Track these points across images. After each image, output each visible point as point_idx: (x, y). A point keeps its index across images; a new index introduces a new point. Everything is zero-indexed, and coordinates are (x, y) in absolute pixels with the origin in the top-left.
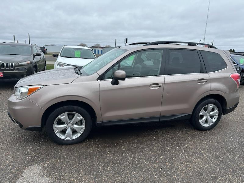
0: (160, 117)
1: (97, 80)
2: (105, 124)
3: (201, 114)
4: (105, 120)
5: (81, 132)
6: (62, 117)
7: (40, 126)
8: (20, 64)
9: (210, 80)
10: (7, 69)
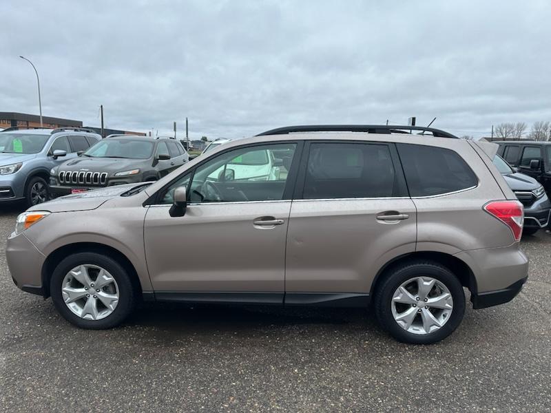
0: (285, 295)
1: (144, 205)
2: (159, 298)
3: (397, 298)
4: (158, 289)
5: (112, 307)
6: (76, 274)
7: (40, 287)
8: (118, 174)
9: (417, 216)
10: (87, 183)
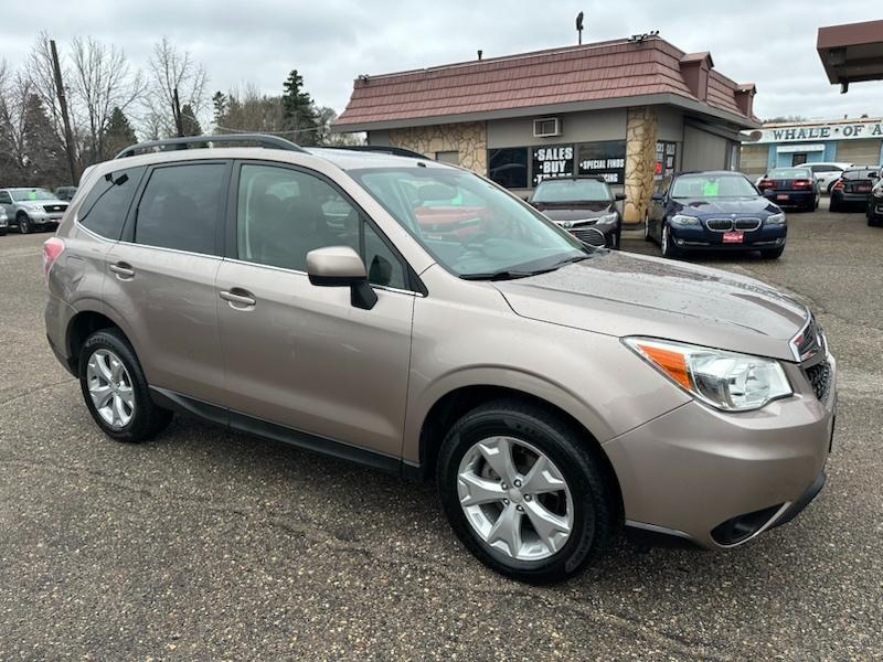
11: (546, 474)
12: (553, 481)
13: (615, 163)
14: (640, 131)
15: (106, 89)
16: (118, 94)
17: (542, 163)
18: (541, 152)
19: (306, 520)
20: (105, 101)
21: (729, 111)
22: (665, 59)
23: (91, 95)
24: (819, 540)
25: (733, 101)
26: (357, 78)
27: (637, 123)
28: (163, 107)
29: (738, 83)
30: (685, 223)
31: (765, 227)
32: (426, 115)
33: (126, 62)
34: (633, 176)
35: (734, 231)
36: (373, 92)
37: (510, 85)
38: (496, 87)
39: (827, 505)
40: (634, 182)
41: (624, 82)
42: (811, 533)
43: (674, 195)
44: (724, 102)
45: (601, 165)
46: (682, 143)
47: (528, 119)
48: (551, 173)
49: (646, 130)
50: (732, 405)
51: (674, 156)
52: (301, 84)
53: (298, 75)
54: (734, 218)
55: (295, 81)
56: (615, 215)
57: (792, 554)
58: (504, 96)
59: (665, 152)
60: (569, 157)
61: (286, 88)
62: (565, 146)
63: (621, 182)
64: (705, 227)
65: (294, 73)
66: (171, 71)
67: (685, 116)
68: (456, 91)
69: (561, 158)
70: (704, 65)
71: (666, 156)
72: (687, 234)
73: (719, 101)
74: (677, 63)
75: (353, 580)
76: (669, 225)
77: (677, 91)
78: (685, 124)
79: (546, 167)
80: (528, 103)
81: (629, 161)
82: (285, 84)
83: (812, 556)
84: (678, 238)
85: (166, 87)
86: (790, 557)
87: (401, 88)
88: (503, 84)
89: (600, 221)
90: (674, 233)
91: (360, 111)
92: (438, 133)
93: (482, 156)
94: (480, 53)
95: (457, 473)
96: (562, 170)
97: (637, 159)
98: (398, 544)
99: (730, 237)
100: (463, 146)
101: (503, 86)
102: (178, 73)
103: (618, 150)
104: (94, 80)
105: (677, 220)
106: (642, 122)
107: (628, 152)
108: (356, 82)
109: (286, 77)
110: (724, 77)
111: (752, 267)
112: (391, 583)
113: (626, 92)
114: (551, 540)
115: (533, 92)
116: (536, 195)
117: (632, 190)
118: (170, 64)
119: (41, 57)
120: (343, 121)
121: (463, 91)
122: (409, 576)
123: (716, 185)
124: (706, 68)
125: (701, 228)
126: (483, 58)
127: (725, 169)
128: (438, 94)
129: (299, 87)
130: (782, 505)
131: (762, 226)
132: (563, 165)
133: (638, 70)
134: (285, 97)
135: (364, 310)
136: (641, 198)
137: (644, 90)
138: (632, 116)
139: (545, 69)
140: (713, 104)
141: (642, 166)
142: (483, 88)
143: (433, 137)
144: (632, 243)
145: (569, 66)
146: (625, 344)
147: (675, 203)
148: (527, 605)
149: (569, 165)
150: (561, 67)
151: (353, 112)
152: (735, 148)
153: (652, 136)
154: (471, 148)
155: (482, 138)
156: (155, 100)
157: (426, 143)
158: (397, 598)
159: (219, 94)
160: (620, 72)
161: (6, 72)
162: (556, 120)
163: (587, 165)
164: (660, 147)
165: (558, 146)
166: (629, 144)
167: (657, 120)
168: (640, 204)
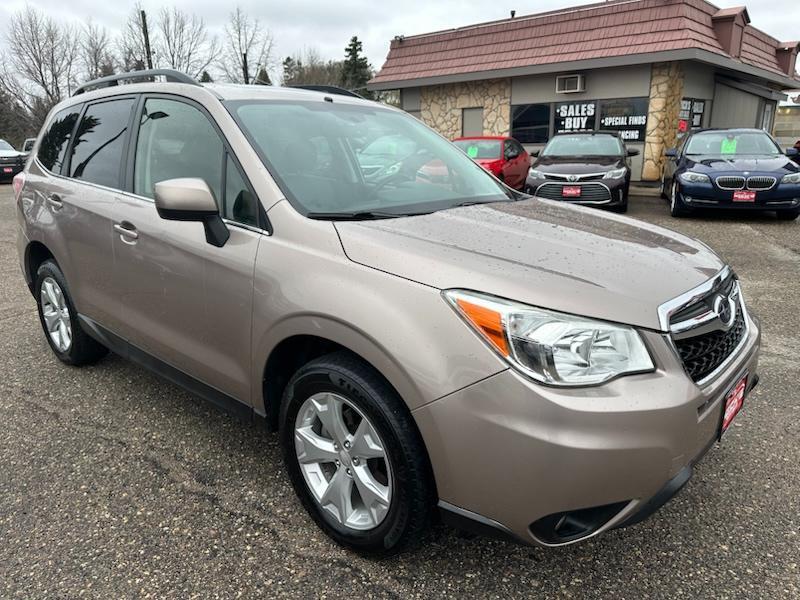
11: (368, 438)
12: (374, 447)
13: (637, 120)
14: (663, 88)
15: (187, 54)
16: (197, 58)
17: (564, 119)
18: (564, 108)
19: (178, 458)
20: (186, 65)
21: (769, 70)
22: (695, 14)
23: (175, 59)
24: (711, 539)
25: (773, 59)
26: (393, 38)
27: (662, 80)
28: (236, 70)
29: (781, 40)
30: (693, 179)
31: (781, 186)
32: (454, 72)
33: (204, 30)
34: (655, 133)
35: (745, 189)
36: (408, 51)
37: (536, 42)
38: (522, 44)
39: (740, 497)
40: (655, 139)
41: (650, 38)
42: (706, 529)
43: (688, 152)
44: (760, 60)
45: (622, 121)
46: (712, 101)
47: (552, 76)
48: (572, 129)
49: (670, 87)
50: (557, 378)
51: (702, 115)
52: (360, 49)
53: (358, 41)
54: (746, 176)
55: (355, 46)
56: (623, 170)
57: (671, 553)
58: (529, 53)
59: (691, 110)
60: (591, 113)
61: (347, 54)
62: (588, 102)
63: (642, 139)
64: (714, 184)
65: (355, 39)
66: (242, 37)
67: (716, 74)
68: (483, 50)
69: (583, 114)
70: (739, 21)
71: (692, 114)
72: (696, 191)
73: (755, 58)
74: (709, 18)
75: (182, 527)
76: (678, 182)
77: (705, 47)
78: (716, 81)
79: (568, 124)
80: (552, 59)
81: (651, 118)
82: (347, 50)
83: (695, 559)
84: (686, 195)
85: (238, 52)
86: (667, 557)
87: (433, 47)
88: (529, 41)
89: (607, 175)
90: (683, 190)
91: (394, 70)
92: (465, 90)
93: (506, 112)
94: (513, 13)
95: (294, 427)
96: (583, 126)
97: (659, 116)
98: (250, 493)
99: (741, 196)
100: (488, 102)
101: (529, 43)
102: (249, 39)
103: (640, 106)
104: (177, 47)
105: (686, 177)
106: (667, 78)
107: (651, 109)
108: (392, 42)
109: (347, 43)
110: (764, 34)
111: (762, 227)
112: (218, 536)
113: (650, 48)
114: (373, 511)
115: (558, 49)
116: (546, 150)
117: (652, 148)
118: (242, 31)
119: (135, 27)
120: (379, 80)
121: (490, 49)
122: (240, 530)
123: (735, 142)
124: (742, 25)
125: (710, 185)
126: (516, 16)
127: (756, 127)
128: (466, 52)
129: (358, 53)
130: (626, 503)
131: (777, 185)
132: (584, 121)
133: (665, 25)
134: (346, 61)
135: (215, 248)
136: (661, 155)
137: (670, 46)
138: (656, 72)
139: (571, 26)
140: (749, 62)
141: (664, 124)
142: (509, 46)
143: (460, 94)
144: (645, 200)
145: (594, 23)
146: (444, 298)
147: (688, 160)
148: (342, 579)
149: (591, 122)
150: (587, 24)
151: (389, 71)
152: (769, 107)
153: (677, 93)
154: (496, 104)
155: (507, 94)
156: (229, 63)
157: (453, 99)
158: (214, 553)
159: (288, 59)
160: (647, 27)
161: (106, 39)
162: (579, 76)
163: (608, 121)
164: (686, 105)
165: (581, 103)
166: (652, 101)
167: (683, 77)
168: (660, 162)
